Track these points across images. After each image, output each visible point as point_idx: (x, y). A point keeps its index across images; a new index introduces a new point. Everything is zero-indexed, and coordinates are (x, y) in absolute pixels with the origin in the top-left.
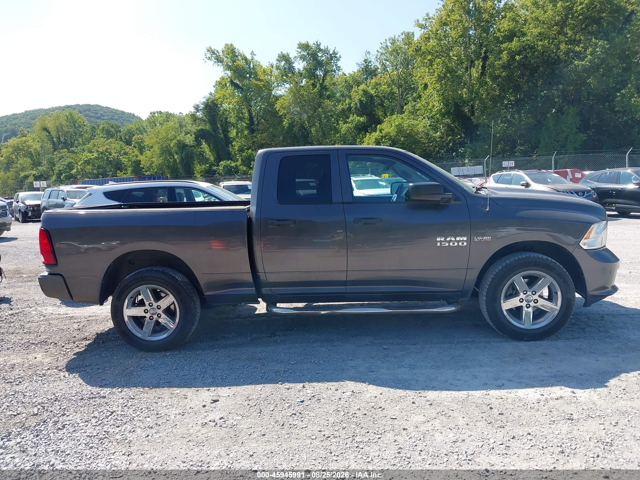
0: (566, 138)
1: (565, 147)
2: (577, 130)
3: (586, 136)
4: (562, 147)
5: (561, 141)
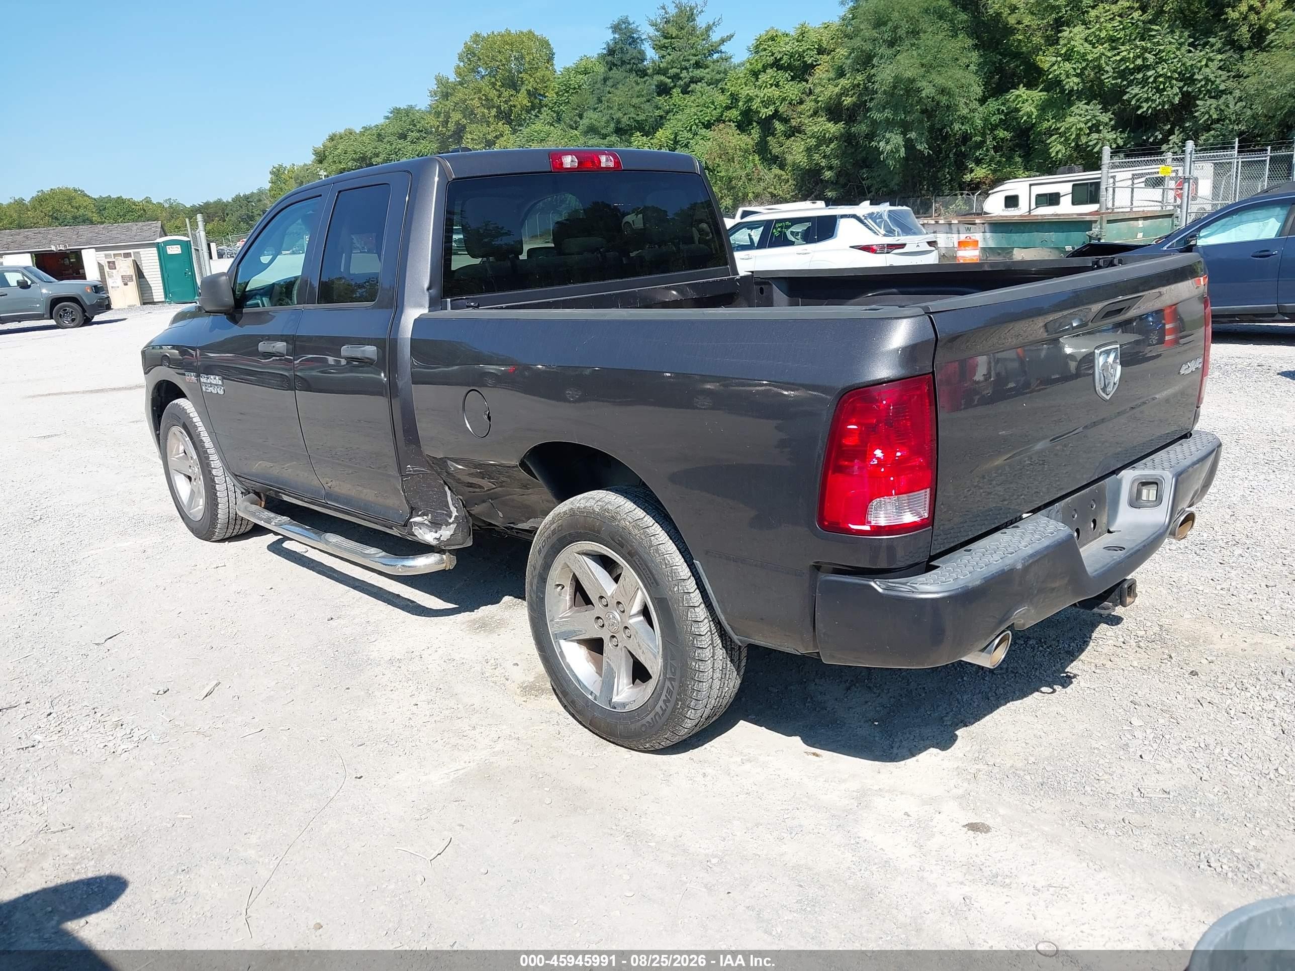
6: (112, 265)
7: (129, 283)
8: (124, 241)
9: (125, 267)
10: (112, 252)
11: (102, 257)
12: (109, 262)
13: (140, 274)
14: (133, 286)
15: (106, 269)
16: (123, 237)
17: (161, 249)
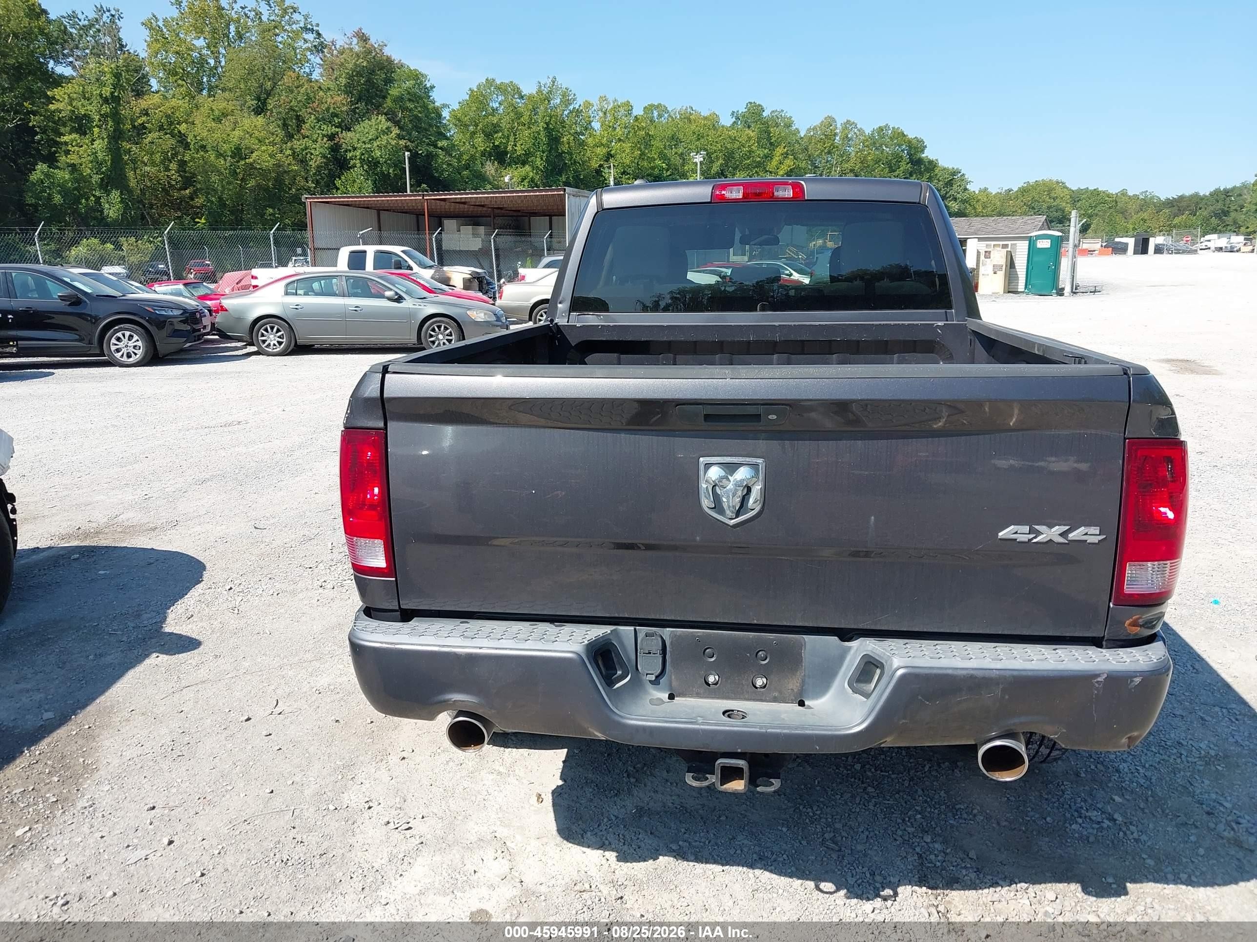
6: (988, 254)
7: (998, 272)
8: (1006, 233)
9: (999, 257)
10: (993, 243)
11: (983, 246)
12: (986, 252)
13: (1011, 264)
14: (1001, 274)
15: (982, 257)
16: (1006, 230)
17: (1032, 241)
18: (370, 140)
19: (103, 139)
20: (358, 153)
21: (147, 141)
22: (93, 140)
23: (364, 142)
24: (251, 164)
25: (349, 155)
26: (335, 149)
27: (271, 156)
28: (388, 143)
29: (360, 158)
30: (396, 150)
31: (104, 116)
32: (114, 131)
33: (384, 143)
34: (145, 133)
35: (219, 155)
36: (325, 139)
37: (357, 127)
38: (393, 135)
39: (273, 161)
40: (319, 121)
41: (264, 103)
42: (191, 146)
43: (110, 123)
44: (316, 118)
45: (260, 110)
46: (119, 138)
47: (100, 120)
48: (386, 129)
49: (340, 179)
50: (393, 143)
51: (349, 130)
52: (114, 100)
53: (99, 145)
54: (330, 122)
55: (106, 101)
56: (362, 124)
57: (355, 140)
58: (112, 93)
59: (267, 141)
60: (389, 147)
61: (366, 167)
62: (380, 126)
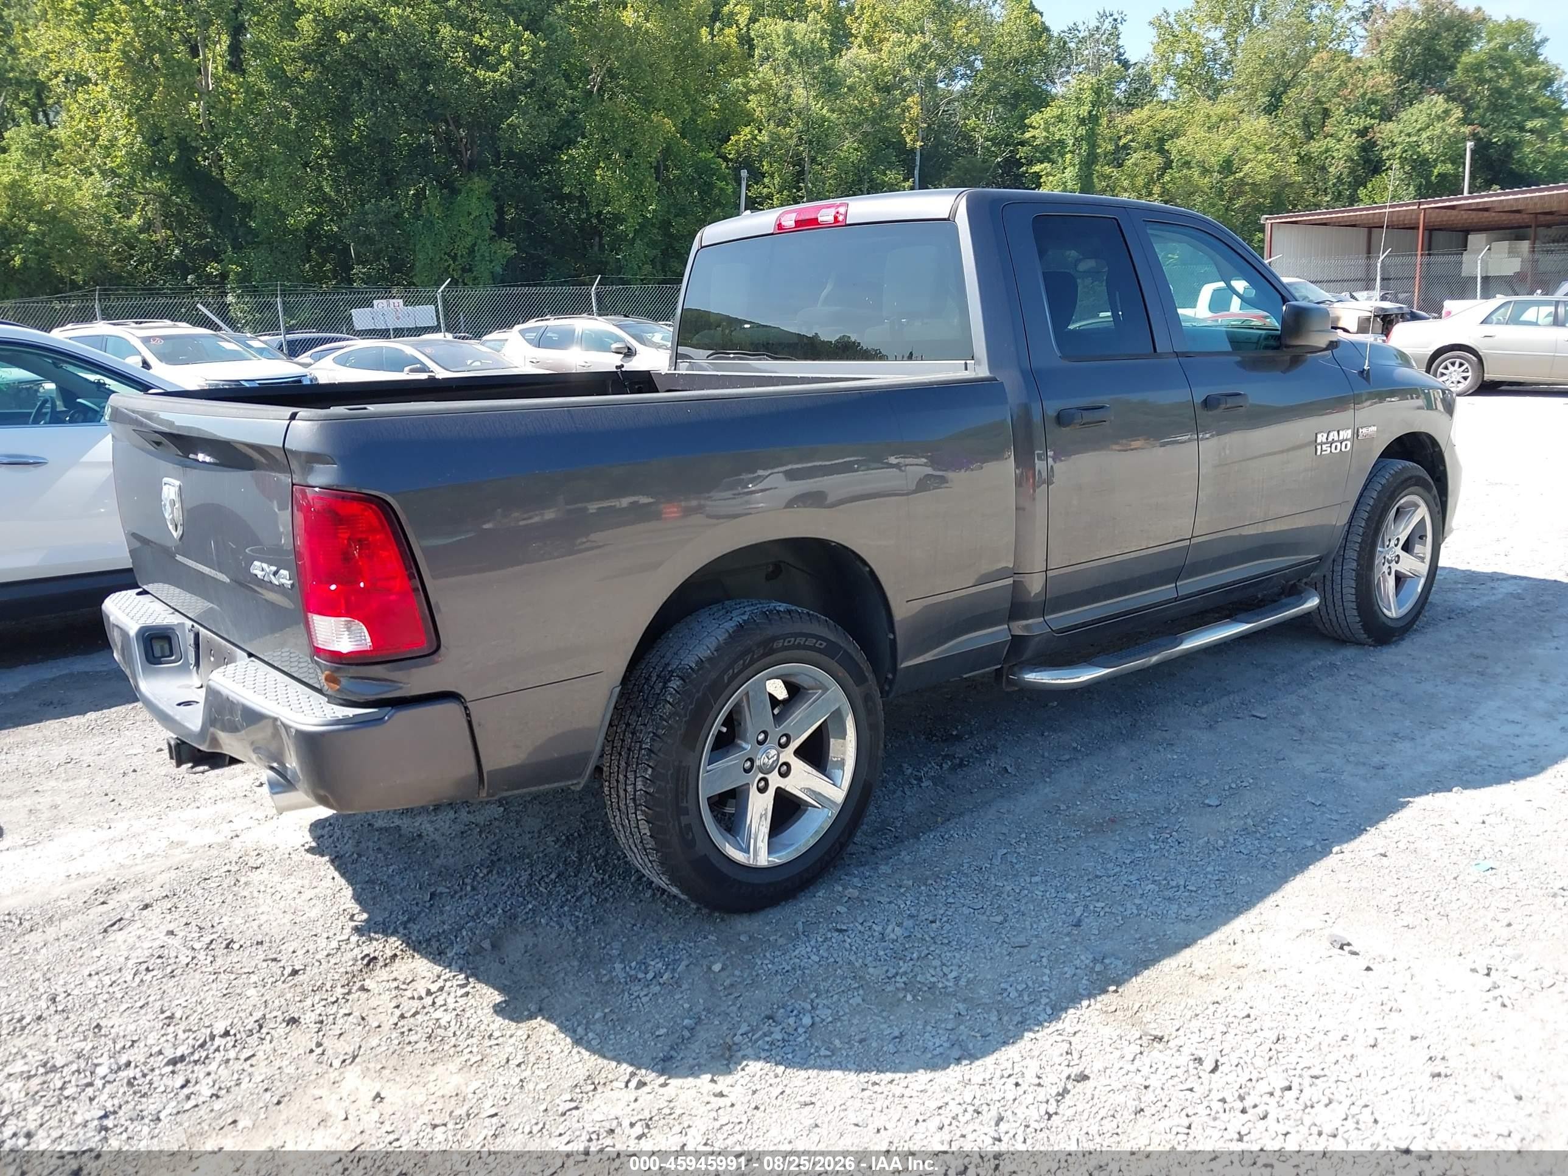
0: (471, 251)
1: (470, 270)
2: (494, 233)
3: (513, 249)
4: (464, 270)
5: (462, 256)
18: (1419, 130)
19: (1074, 165)
20: (1398, 150)
21: (1129, 163)
22: (1065, 168)
23: (1409, 135)
24: (1242, 179)
25: (1385, 154)
26: (1367, 148)
27: (1269, 166)
28: (1444, 131)
29: (1400, 158)
30: (1456, 141)
31: (1078, 140)
32: (1088, 155)
33: (1438, 132)
34: (1129, 154)
35: (1206, 171)
36: (1355, 135)
37: (1403, 115)
38: (1452, 120)
39: (1271, 172)
40: (1350, 112)
41: (1279, 99)
42: (1174, 164)
43: (1085, 147)
44: (1346, 109)
45: (1271, 109)
46: (1093, 163)
47: (1074, 145)
48: (1444, 112)
49: (1365, 187)
50: (1451, 131)
51: (1390, 120)
52: (1093, 119)
53: (1070, 173)
54: (1365, 112)
55: (1082, 122)
56: (1410, 110)
57: (1396, 132)
58: (1090, 112)
59: (1267, 148)
60: (1445, 137)
61: (1407, 168)
62: (1434, 110)
